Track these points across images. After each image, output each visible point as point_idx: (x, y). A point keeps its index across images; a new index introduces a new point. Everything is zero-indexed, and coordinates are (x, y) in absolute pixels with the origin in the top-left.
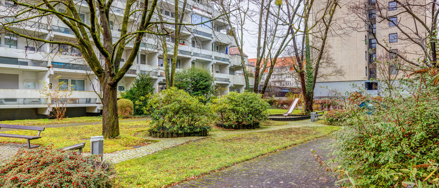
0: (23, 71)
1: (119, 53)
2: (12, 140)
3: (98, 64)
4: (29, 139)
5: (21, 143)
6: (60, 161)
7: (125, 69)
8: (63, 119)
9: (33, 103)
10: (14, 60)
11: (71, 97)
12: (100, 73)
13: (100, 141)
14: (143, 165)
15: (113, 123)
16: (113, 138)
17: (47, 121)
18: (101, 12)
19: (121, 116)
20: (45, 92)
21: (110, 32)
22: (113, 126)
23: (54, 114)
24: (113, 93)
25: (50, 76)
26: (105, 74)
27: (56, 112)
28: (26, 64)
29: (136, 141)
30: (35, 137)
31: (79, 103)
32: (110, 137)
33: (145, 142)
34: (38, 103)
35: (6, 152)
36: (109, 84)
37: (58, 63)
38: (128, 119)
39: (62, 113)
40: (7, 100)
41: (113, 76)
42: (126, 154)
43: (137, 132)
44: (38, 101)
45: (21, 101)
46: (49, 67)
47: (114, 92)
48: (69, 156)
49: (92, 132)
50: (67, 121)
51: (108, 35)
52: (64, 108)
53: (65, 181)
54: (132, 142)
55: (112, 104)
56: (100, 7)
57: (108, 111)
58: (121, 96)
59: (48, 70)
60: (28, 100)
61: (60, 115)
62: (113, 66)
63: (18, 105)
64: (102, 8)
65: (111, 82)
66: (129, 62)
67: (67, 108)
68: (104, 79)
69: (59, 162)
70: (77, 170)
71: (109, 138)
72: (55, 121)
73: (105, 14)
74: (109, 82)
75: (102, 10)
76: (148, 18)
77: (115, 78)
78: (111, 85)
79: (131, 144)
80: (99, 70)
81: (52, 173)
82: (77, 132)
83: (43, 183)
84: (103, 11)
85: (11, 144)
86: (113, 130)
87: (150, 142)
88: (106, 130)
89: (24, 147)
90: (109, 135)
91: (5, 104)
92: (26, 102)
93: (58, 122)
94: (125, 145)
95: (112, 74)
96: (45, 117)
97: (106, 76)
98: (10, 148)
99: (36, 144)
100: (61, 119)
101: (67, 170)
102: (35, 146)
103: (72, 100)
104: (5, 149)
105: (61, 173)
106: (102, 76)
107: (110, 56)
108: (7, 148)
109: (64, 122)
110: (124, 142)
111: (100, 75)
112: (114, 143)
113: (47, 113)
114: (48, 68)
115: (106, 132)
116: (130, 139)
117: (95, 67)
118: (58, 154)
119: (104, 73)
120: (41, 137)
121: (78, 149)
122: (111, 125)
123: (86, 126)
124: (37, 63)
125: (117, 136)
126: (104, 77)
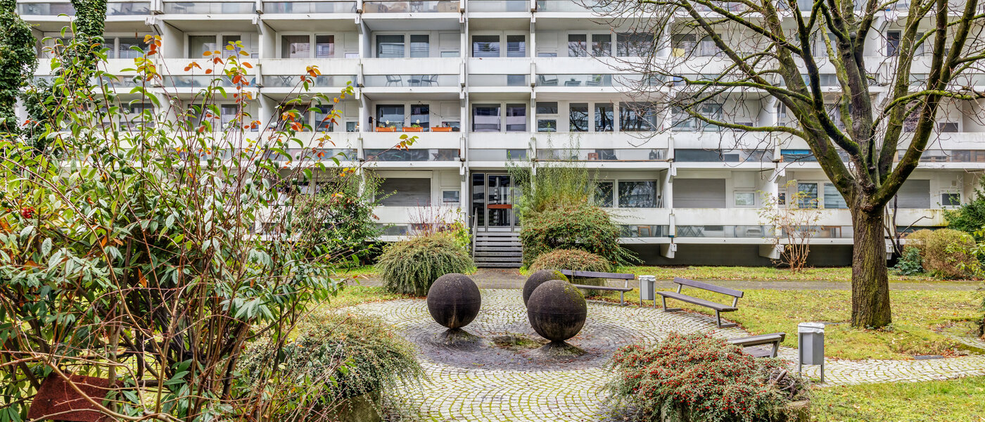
0: (732, 172)
1: (889, 138)
2: (699, 308)
3: (841, 168)
4: (719, 311)
5: (710, 315)
6: (713, 360)
7: (899, 176)
8: (803, 271)
9: (749, 233)
10: (716, 155)
11: (820, 223)
12: (845, 186)
13: (814, 333)
14: (906, 399)
15: (875, 295)
16: (875, 329)
17: (771, 273)
18: (844, 56)
19: (940, 274)
20: (767, 213)
21: (865, 96)
22: (875, 303)
23: (785, 261)
24: (873, 230)
25: (779, 179)
26: (855, 189)
27: (790, 256)
28: (735, 158)
29: (931, 343)
30: (727, 308)
31: (841, 237)
32: (868, 325)
33: (956, 350)
34: (758, 234)
35: (685, 327)
36: (864, 211)
37: (794, 150)
38: (960, 281)
39: (801, 257)
40: (708, 228)
41: (871, 191)
42: (886, 369)
43: (952, 320)
44: (760, 229)
45: (729, 231)
46: (777, 162)
47: (878, 228)
48: (727, 354)
49: (843, 309)
50: (808, 276)
51: (862, 102)
52: (805, 246)
53: (715, 391)
54: (918, 343)
55: (873, 253)
56: (841, 45)
57: (862, 268)
58: (948, 220)
59: (775, 167)
60: (742, 227)
61: (797, 262)
62: (874, 169)
63: (724, 239)
64: (847, 47)
65: (868, 205)
66: (907, 160)
67: (811, 247)
68: (854, 198)
69: (711, 361)
70: (736, 379)
71: (865, 327)
72: (786, 273)
73: (852, 60)
74: (863, 205)
75: (847, 52)
76: (953, 50)
77: (876, 197)
78: (868, 212)
79: (916, 348)
80: (843, 179)
81: (699, 376)
82: (813, 305)
83: (684, 387)
84: (848, 54)
85: (696, 315)
86: (874, 312)
87: (967, 352)
88: (859, 309)
89: (712, 323)
90: (864, 321)
91: (704, 237)
92: (739, 231)
93: (791, 277)
94: (898, 348)
95: (869, 188)
96: (769, 263)
97: (857, 192)
98: (693, 322)
99: (732, 321)
100: (799, 270)
101: (719, 376)
102: (730, 323)
103: (826, 228)
104: (685, 323)
105: (712, 377)
106: (850, 191)
107: (863, 148)
108: (688, 321)
109: (802, 277)
110: (898, 342)
111: (845, 190)
112: (873, 340)
113: (775, 255)
114: (775, 164)
115: (859, 314)
116: (916, 338)
117: (834, 173)
118: (712, 349)
119: (854, 185)
120: (737, 309)
121: (770, 343)
122: (870, 299)
123: (840, 291)
124: (754, 154)
125: (886, 325)
126: (855, 194)
